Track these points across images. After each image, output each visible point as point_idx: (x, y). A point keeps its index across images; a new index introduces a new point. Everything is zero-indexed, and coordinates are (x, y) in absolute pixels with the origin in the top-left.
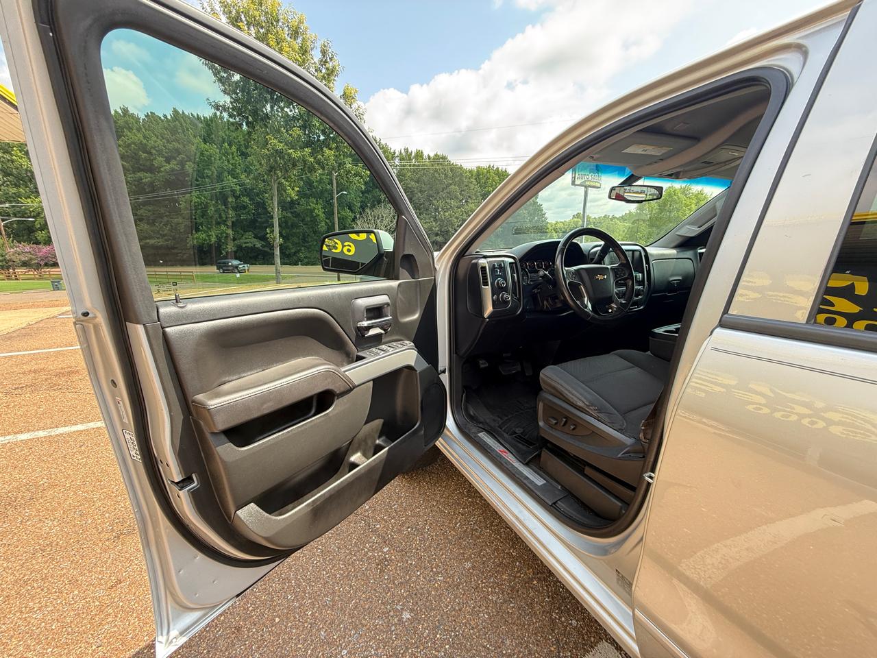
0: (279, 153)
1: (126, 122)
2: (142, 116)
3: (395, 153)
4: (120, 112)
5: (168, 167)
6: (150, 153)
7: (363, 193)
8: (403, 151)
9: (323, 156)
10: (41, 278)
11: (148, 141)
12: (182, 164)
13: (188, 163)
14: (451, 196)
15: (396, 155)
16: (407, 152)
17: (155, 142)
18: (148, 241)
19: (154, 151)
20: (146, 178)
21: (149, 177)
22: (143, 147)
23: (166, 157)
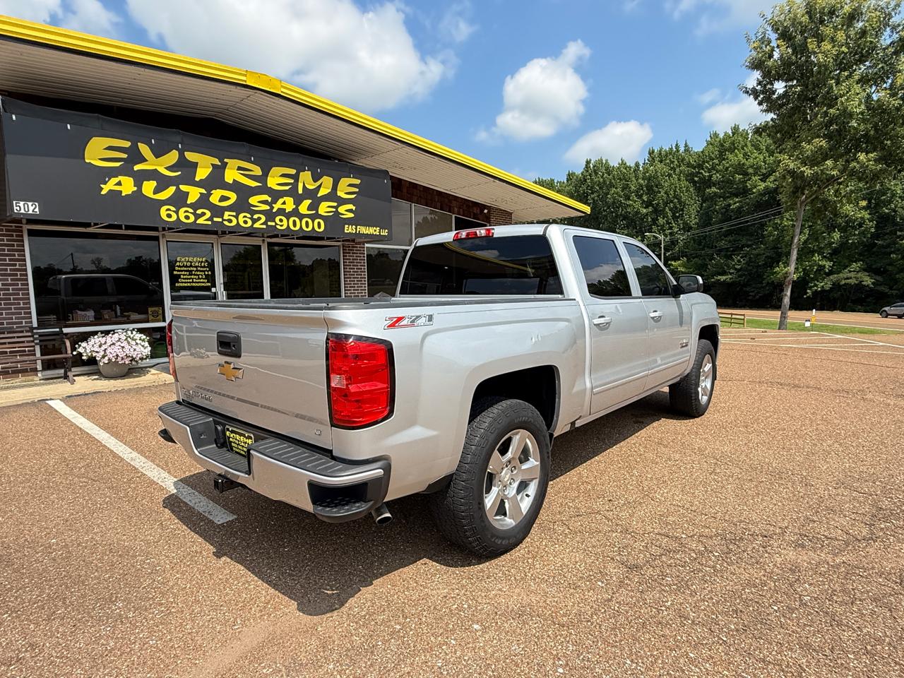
0: (792, 173)
1: (732, 143)
4: (730, 133)
5: (762, 186)
6: (746, 173)
9: (858, 163)
11: (747, 159)
17: (756, 158)
18: (719, 277)
19: (751, 171)
20: (735, 203)
21: (738, 202)
22: (741, 169)
23: (763, 174)
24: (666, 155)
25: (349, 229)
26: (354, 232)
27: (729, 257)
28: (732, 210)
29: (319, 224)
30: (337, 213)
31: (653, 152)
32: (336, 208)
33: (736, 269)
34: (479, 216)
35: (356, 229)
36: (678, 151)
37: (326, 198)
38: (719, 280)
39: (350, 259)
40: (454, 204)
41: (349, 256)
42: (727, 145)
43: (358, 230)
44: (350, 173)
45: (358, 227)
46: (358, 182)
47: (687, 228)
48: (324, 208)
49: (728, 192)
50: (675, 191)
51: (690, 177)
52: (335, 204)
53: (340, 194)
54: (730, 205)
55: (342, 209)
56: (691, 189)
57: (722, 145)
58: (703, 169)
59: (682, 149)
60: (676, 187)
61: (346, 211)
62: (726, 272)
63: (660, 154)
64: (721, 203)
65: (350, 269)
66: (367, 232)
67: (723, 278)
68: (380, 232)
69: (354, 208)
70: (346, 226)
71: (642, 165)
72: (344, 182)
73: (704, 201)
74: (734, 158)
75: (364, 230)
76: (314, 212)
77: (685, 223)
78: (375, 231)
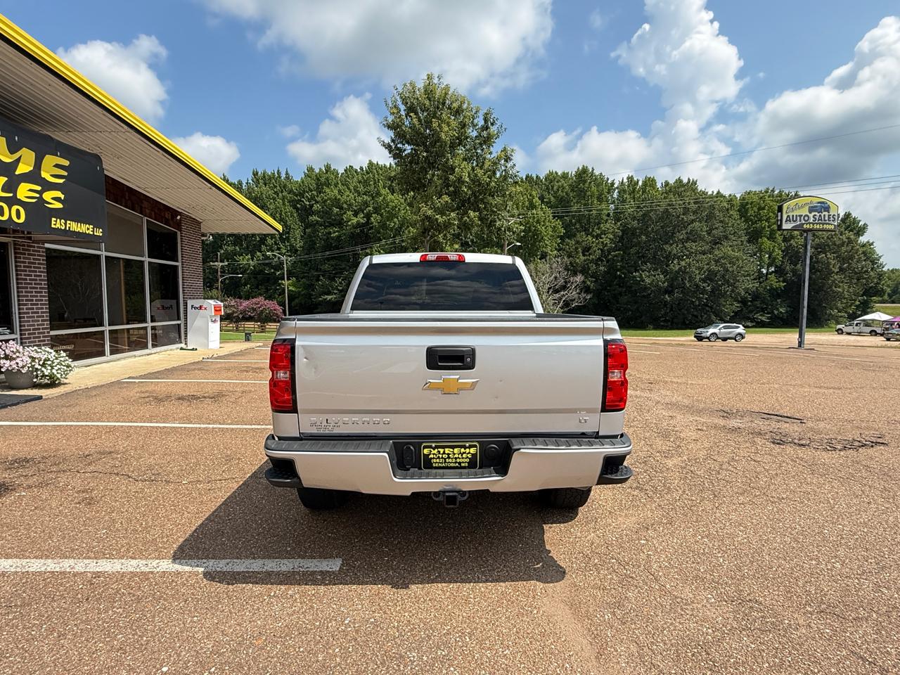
1: (327, 179)
2: (341, 171)
3: (613, 184)
4: (324, 170)
5: (355, 220)
6: (341, 208)
7: (562, 238)
8: (625, 180)
10: (237, 330)
11: (342, 196)
12: (368, 216)
13: (373, 215)
14: (693, 237)
15: (616, 186)
16: (631, 181)
17: (348, 196)
18: (326, 296)
19: (345, 206)
20: (334, 233)
21: (337, 231)
22: (336, 202)
23: (355, 211)
24: (270, 179)
25: (57, 224)
26: (63, 228)
27: (333, 279)
28: (333, 238)
29: (18, 212)
30: (41, 201)
31: (257, 173)
32: (40, 193)
33: (338, 290)
34: (171, 222)
35: (65, 224)
36: (280, 177)
37: (27, 178)
38: (326, 299)
39: (25, 262)
40: (145, 204)
41: (24, 258)
42: (323, 180)
43: (68, 225)
44: (57, 151)
45: (68, 222)
46: (66, 163)
47: (293, 251)
48: (25, 191)
49: (328, 222)
50: (281, 214)
51: (294, 204)
52: (39, 188)
53: (44, 175)
54: (330, 233)
55: (48, 196)
56: (295, 215)
57: (318, 179)
58: (303, 198)
59: (283, 176)
60: (281, 211)
61: (53, 199)
62: (331, 292)
63: (264, 177)
64: (322, 232)
65: (25, 275)
66: (79, 230)
67: (329, 297)
68: (93, 231)
69: (62, 197)
70: (54, 219)
71: (245, 184)
72: (50, 161)
73: (306, 227)
74: (331, 192)
75: (75, 227)
76: (11, 195)
77: (291, 246)
78: (88, 229)
